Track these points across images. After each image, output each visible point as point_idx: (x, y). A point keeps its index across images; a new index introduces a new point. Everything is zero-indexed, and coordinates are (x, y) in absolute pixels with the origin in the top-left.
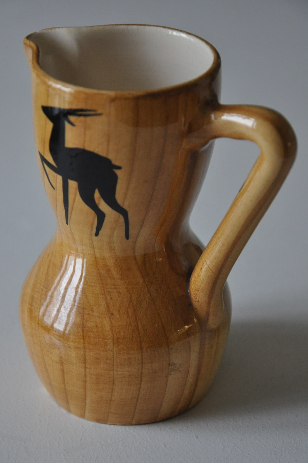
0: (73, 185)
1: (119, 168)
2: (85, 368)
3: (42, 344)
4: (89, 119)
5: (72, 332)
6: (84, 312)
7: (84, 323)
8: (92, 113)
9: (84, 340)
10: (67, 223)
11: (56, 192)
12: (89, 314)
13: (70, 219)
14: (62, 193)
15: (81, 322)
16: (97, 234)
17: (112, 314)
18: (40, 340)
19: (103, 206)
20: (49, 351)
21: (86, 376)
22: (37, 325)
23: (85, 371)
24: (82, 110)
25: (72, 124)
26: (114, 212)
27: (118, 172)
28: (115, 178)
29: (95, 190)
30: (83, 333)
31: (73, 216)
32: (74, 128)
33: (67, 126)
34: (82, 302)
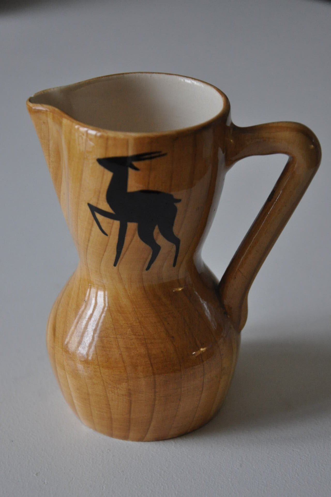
0: (132, 227)
1: (179, 201)
2: (155, 392)
3: (105, 383)
4: (154, 161)
5: (139, 363)
6: (147, 342)
7: (149, 352)
8: (157, 154)
9: (152, 367)
10: (115, 265)
11: (109, 238)
12: (151, 343)
13: (121, 260)
14: (117, 237)
15: (147, 352)
16: (148, 268)
17: (173, 337)
18: (103, 380)
19: (161, 240)
20: (115, 387)
21: (155, 400)
22: (97, 367)
23: (155, 396)
24: (146, 154)
25: (136, 169)
26: (170, 244)
27: (178, 205)
28: (175, 210)
29: (155, 226)
30: (150, 361)
31: (126, 256)
32: (138, 172)
33: (131, 171)
34: (142, 334)
